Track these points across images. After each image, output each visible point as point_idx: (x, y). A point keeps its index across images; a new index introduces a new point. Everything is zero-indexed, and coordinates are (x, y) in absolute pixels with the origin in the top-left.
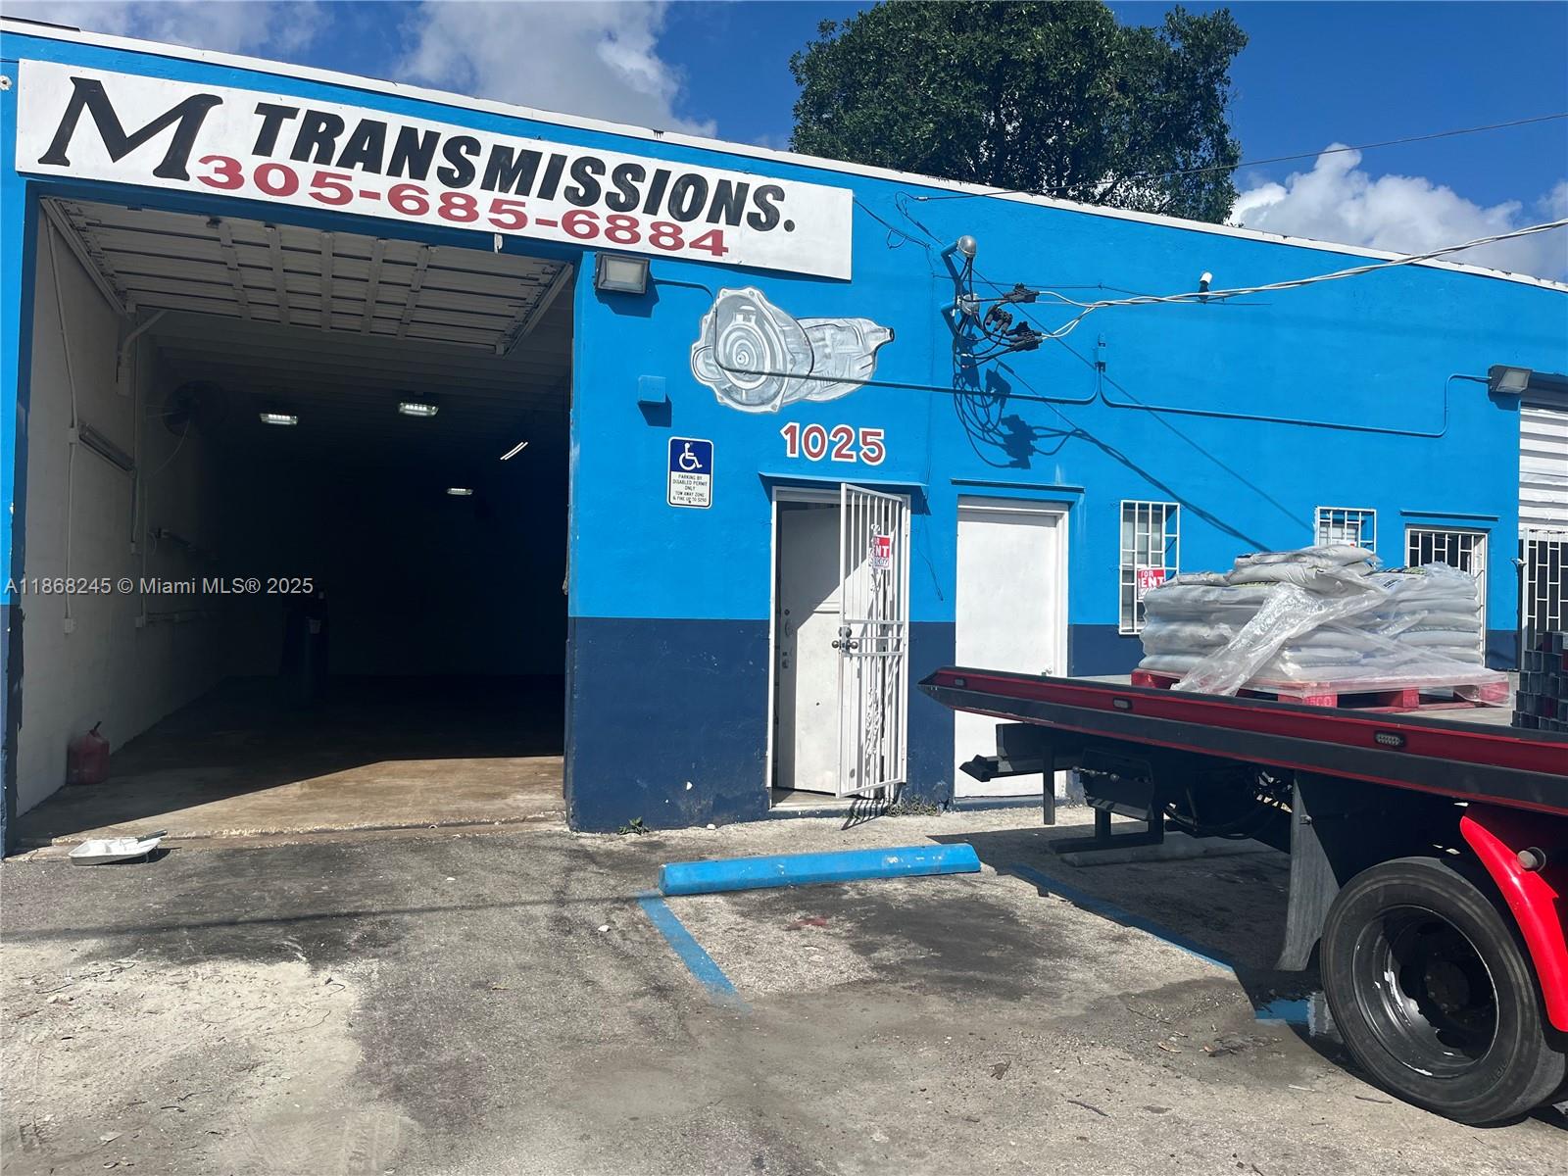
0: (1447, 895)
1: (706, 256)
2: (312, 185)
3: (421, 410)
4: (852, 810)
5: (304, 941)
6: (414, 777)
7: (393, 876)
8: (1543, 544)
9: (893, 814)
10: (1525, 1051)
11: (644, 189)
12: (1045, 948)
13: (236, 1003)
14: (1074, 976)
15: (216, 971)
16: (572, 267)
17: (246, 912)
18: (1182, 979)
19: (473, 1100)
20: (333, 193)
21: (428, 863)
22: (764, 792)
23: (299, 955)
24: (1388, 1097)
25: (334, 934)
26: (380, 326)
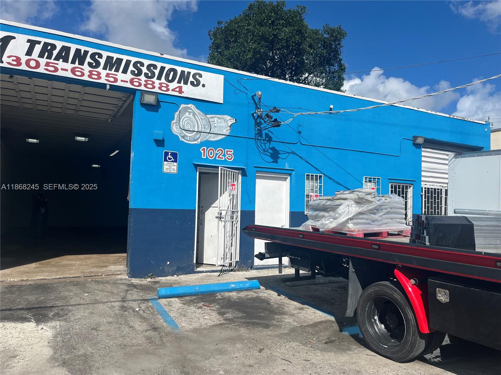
0: (391, 293)
1: (177, 94)
2: (45, 66)
3: (83, 139)
4: (221, 270)
5: (34, 316)
6: (76, 261)
7: (66, 294)
8: (428, 189)
9: (235, 271)
10: (413, 339)
11: (157, 72)
12: (278, 312)
13: (11, 336)
14: (286, 320)
15: (4, 326)
16: (133, 95)
17: (15, 306)
18: (319, 321)
19: (89, 366)
20: (52, 69)
21: (79, 289)
22: (193, 265)
23: (32, 320)
24: (376, 354)
25: (45, 313)
26: (68, 112)
